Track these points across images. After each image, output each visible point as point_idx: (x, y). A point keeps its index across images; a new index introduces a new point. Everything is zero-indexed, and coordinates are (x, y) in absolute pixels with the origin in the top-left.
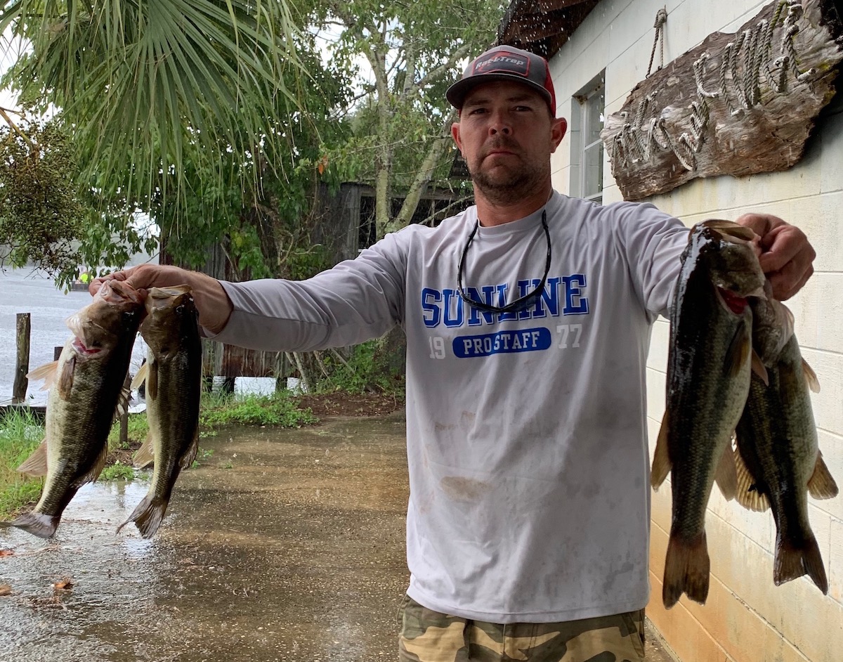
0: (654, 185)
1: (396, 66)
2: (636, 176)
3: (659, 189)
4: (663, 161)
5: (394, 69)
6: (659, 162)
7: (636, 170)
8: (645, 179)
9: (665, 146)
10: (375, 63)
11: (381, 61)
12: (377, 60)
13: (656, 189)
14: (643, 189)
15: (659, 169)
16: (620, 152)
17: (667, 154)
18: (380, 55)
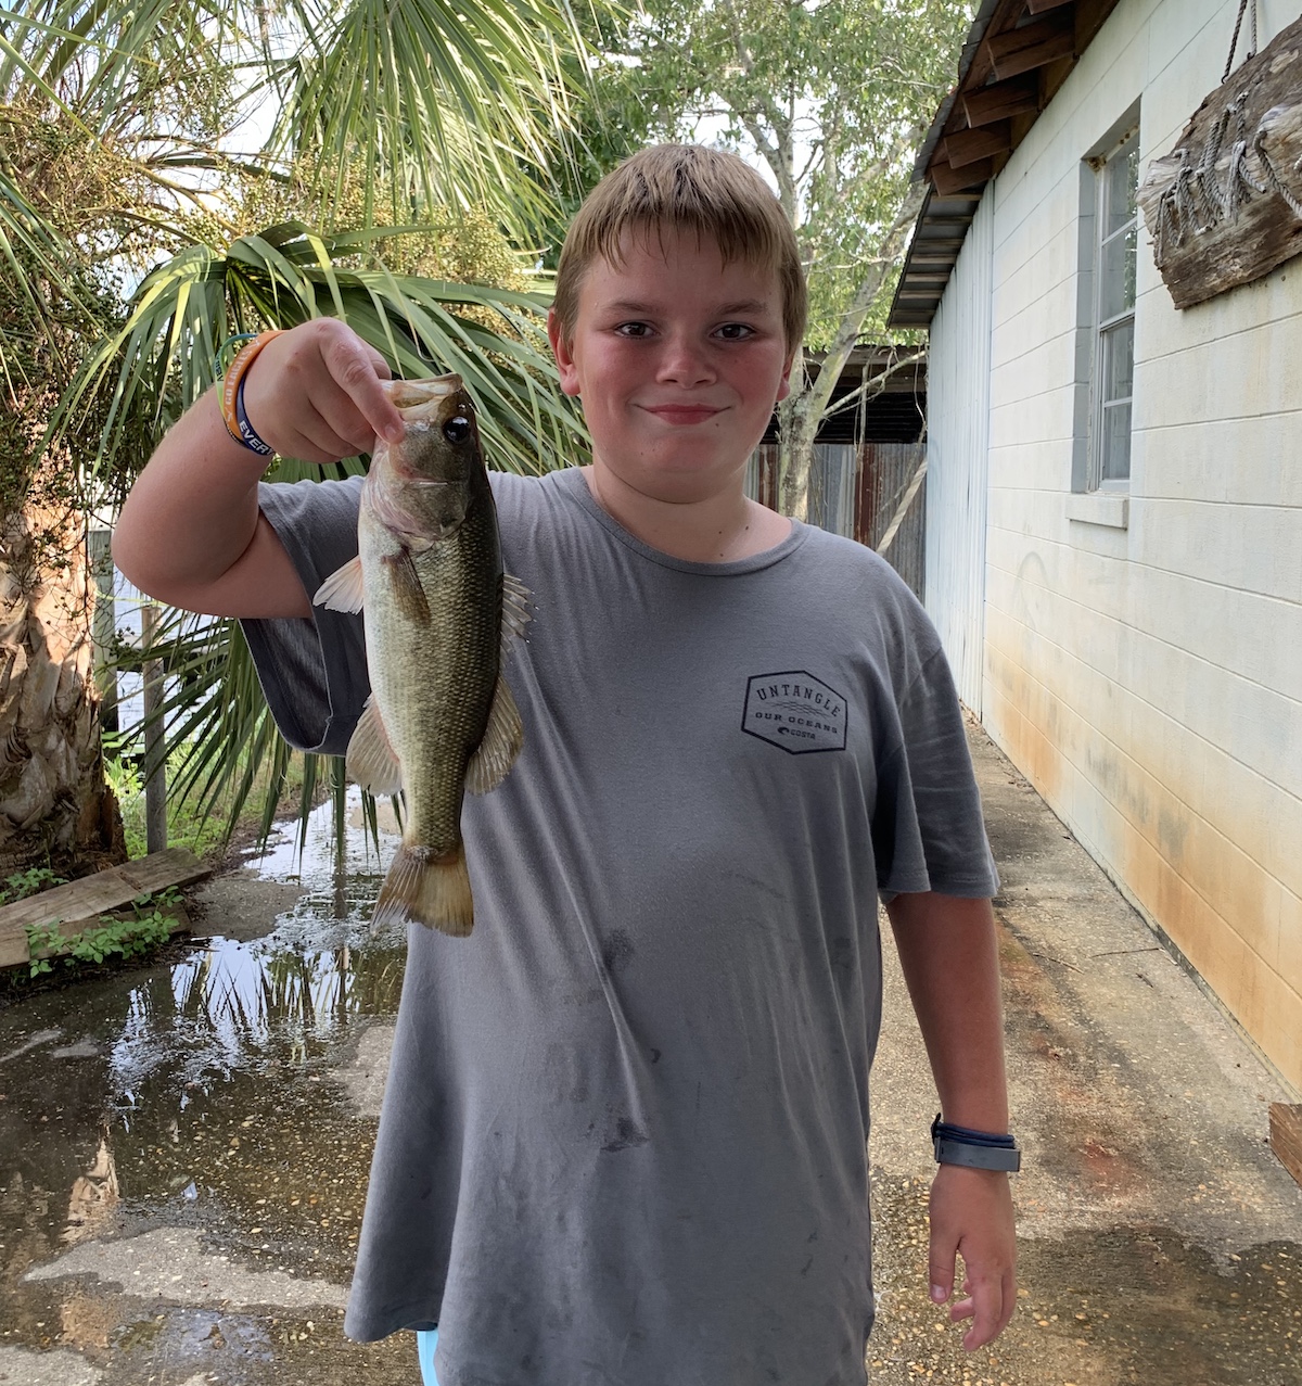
0: (1236, 269)
1: (811, 169)
2: (1201, 258)
3: (1246, 275)
4: (1256, 220)
5: (806, 175)
6: (1247, 222)
7: (1201, 248)
8: (1217, 261)
9: (1262, 189)
10: (779, 166)
11: (786, 163)
12: (782, 162)
13: (1239, 275)
14: (1214, 281)
15: (1247, 236)
16: (1172, 219)
17: (1266, 204)
18: (784, 154)
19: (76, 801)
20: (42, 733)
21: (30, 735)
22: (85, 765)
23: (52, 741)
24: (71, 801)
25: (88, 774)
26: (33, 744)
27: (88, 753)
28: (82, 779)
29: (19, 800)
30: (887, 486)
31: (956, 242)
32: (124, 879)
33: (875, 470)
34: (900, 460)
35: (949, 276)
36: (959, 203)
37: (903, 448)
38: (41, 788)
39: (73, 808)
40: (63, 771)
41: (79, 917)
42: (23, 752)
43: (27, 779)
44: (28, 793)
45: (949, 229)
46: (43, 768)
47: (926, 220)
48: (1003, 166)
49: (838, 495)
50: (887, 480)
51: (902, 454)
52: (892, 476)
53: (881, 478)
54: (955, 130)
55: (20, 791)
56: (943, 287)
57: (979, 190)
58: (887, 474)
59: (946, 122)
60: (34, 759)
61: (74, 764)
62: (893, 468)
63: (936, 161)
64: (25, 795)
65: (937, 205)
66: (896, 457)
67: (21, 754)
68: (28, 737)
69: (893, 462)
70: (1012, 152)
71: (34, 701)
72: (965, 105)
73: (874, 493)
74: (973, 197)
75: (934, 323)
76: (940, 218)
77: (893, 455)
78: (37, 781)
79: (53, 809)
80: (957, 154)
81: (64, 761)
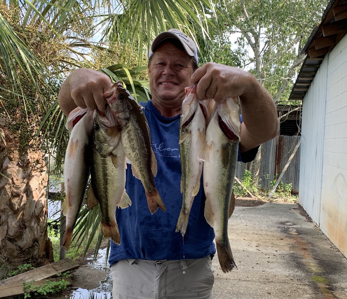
1: (264, 50)
5: (263, 51)
10: (255, 48)
11: (257, 47)
12: (256, 47)
18: (257, 45)
19: (39, 242)
20: (30, 221)
21: (26, 222)
22: (42, 231)
23: (33, 224)
24: (37, 242)
25: (43, 234)
26: (27, 224)
27: (43, 227)
28: (41, 235)
29: (22, 242)
30: (286, 149)
31: (314, 73)
32: (53, 267)
33: (282, 144)
34: (290, 141)
35: (311, 84)
36: (316, 61)
37: (291, 137)
38: (29, 238)
39: (38, 245)
40: (36, 233)
41: (39, 279)
42: (24, 227)
43: (25, 235)
44: (25, 240)
45: (312, 69)
46: (30, 232)
47: (305, 66)
48: (332, 49)
49: (270, 152)
50: (286, 147)
51: (291, 139)
52: (288, 146)
53: (284, 147)
54: (317, 38)
55: (23, 239)
56: (308, 87)
57: (323, 57)
58: (286, 145)
59: (315, 35)
60: (27, 229)
61: (39, 231)
62: (288, 143)
63: (310, 47)
64: (24, 240)
65: (308, 62)
66: (289, 140)
67: (23, 227)
68: (25, 222)
69: (288, 142)
70: (336, 45)
71: (28, 211)
72: (322, 29)
73: (282, 151)
74: (321, 59)
75: (304, 99)
76: (309, 65)
77: (288, 140)
78: (28, 236)
79: (32, 245)
80: (318, 45)
81: (36, 230)
